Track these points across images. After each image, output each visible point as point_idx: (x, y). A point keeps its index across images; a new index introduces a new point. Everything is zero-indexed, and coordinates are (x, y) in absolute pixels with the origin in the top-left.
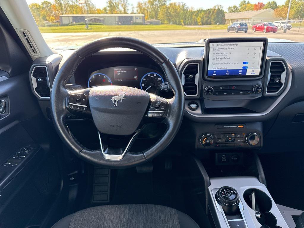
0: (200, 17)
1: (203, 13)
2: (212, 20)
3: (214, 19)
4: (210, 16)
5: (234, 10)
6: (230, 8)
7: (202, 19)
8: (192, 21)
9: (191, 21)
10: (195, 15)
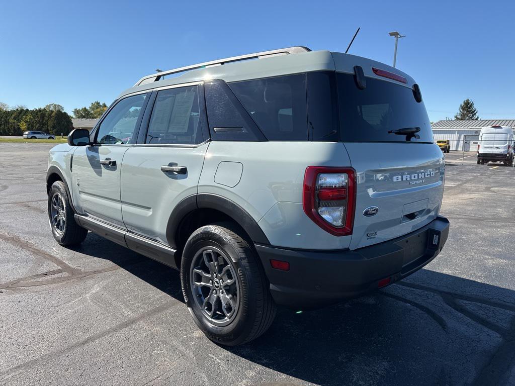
0: (26, 122)
1: (29, 116)
2: (49, 128)
3: (54, 127)
4: (44, 121)
5: (85, 114)
6: (76, 112)
7: (30, 126)
8: (8, 127)
9: (6, 128)
10: (15, 118)
